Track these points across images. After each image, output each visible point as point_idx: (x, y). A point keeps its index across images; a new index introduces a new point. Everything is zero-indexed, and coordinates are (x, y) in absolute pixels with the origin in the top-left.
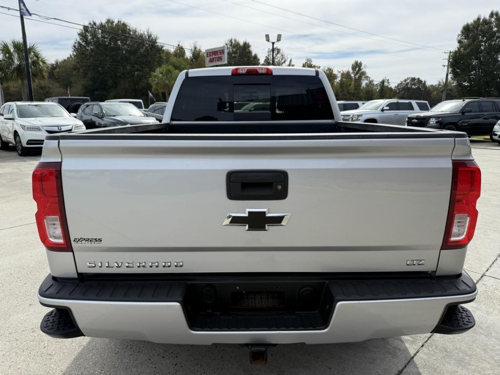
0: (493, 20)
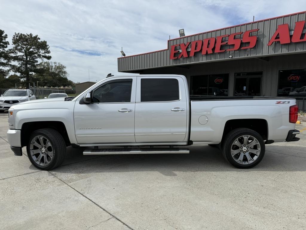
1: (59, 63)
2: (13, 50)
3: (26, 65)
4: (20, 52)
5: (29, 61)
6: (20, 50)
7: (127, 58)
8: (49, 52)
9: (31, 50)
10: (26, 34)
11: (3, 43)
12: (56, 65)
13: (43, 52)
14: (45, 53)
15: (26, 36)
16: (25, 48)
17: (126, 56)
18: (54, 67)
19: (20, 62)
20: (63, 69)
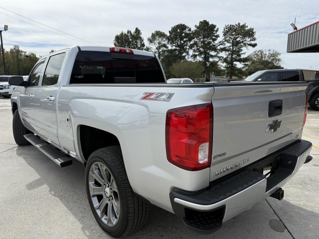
0: (129, 35)
1: (273, 50)
2: (223, 42)
3: (232, 55)
4: (228, 42)
5: (235, 51)
6: (228, 41)
7: (298, 32)
8: (255, 39)
9: (238, 39)
10: (235, 25)
11: (215, 36)
12: (270, 52)
13: (249, 40)
14: (251, 40)
15: (235, 27)
16: (232, 38)
17: (298, 29)
18: (267, 55)
19: (227, 53)
20: (277, 56)
